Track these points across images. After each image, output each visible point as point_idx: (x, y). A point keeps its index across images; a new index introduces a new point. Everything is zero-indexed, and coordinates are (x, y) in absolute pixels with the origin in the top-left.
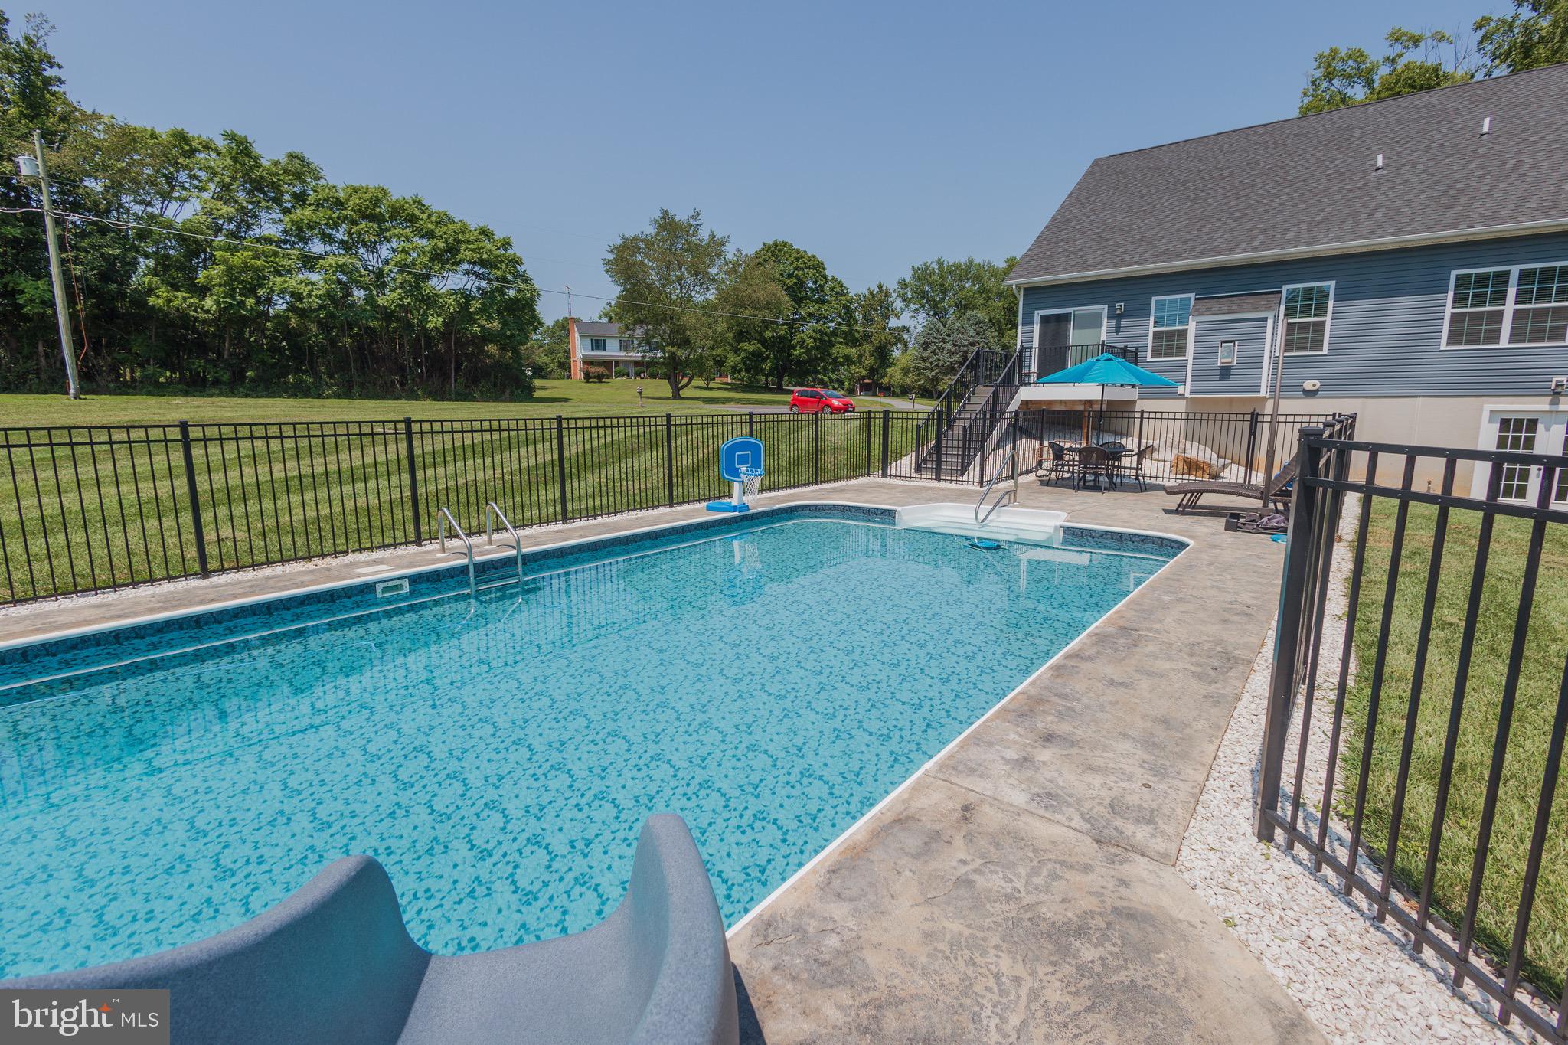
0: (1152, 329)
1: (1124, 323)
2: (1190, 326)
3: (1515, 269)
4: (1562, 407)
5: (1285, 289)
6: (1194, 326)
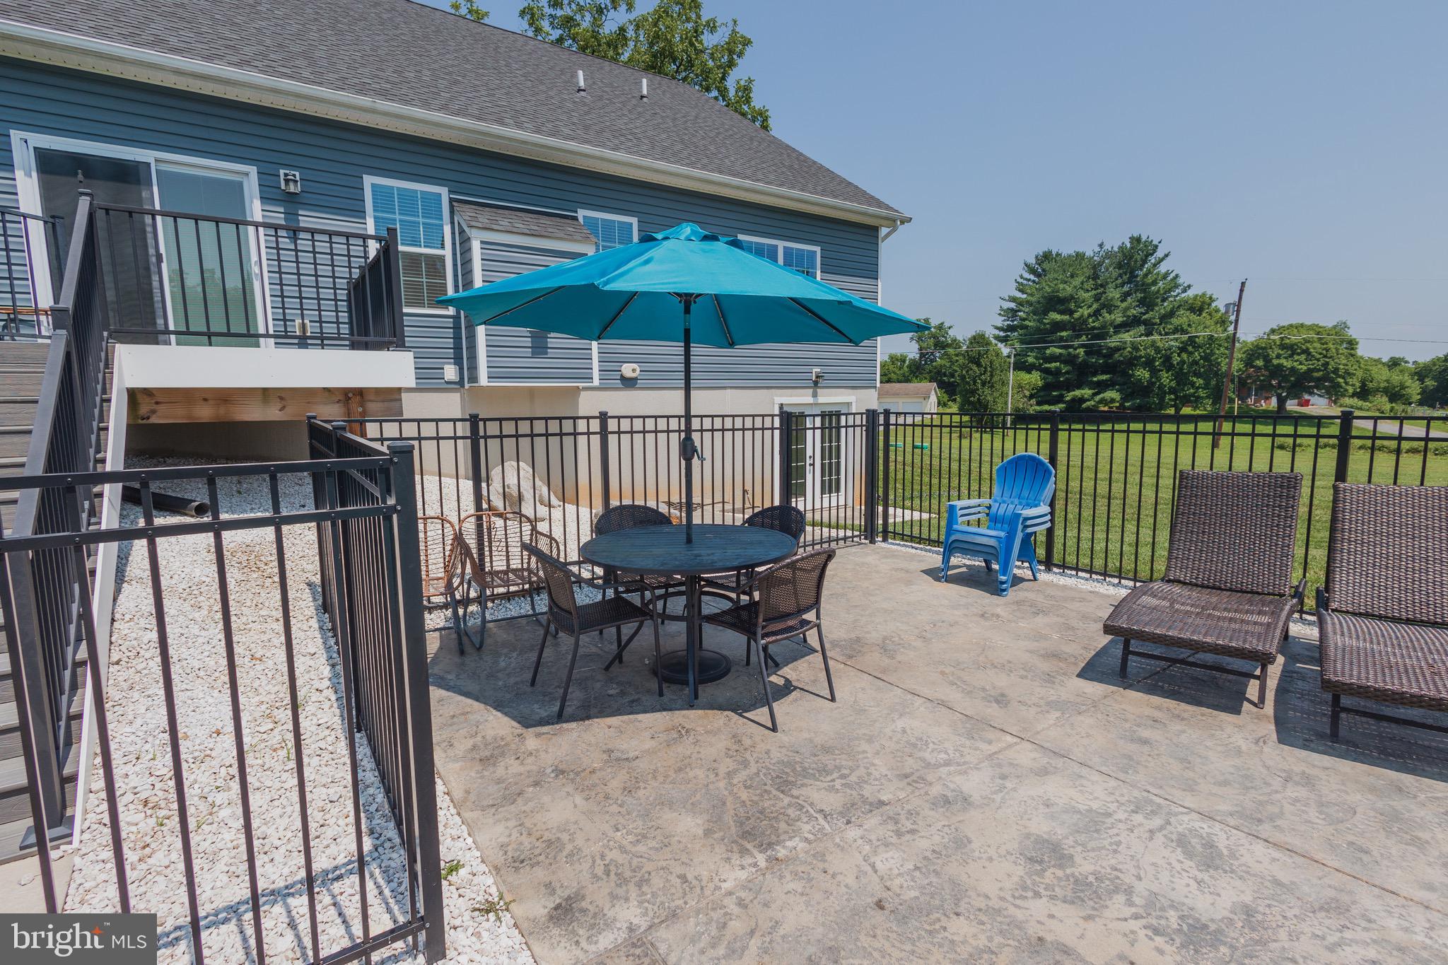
1: (305, 217)
2: (447, 253)
3: (781, 245)
4: (821, 400)
5: (582, 213)
6: (476, 246)
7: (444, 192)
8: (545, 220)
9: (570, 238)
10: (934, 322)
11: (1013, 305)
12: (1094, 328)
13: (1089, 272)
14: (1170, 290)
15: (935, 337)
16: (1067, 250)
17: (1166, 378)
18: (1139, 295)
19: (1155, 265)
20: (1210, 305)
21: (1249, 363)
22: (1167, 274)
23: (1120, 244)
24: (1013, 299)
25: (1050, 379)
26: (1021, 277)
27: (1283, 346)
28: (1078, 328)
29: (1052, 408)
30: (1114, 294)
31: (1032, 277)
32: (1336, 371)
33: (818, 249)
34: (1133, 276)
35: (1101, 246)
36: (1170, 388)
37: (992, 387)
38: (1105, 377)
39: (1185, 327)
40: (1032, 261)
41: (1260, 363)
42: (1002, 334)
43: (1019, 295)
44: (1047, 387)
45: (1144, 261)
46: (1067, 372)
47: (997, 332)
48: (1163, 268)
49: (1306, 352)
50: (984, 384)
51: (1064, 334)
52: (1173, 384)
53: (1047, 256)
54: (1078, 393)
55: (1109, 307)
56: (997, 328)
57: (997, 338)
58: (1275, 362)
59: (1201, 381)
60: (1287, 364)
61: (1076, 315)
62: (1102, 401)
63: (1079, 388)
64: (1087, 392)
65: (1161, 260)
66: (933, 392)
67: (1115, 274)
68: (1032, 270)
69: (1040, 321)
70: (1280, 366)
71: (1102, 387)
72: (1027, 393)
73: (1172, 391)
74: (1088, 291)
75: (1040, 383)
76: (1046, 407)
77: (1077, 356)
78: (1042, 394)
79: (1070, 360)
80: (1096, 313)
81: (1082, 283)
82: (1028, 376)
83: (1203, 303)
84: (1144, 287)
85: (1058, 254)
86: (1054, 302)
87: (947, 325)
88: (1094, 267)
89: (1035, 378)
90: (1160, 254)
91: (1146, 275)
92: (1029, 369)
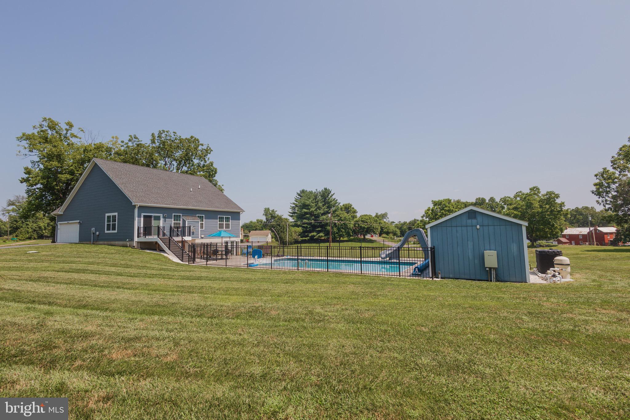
0: (173, 222)
1: (166, 220)
2: (181, 222)
3: (224, 216)
4: (231, 240)
5: (197, 215)
6: (187, 222)
7: (181, 215)
8: (194, 217)
9: (197, 220)
10: (271, 209)
11: (294, 205)
12: (316, 214)
13: (313, 197)
14: (335, 204)
15: (271, 214)
16: (309, 190)
17: (335, 230)
18: (327, 205)
19: (331, 197)
20: (351, 207)
21: (355, 226)
22: (334, 199)
23: (322, 190)
24: (294, 204)
25: (305, 229)
26: (296, 197)
27: (362, 221)
28: (311, 214)
29: (306, 238)
30: (320, 204)
31: (299, 197)
32: (373, 227)
33: (230, 217)
34: (325, 199)
35: (316, 190)
36: (336, 232)
37: (284, 233)
38: (319, 229)
39: (339, 215)
40: (299, 192)
41: (357, 225)
42: (291, 214)
43: (295, 202)
44: (304, 232)
45: (328, 195)
46: (310, 228)
47: (290, 214)
48: (333, 197)
49: (367, 222)
50: (281, 232)
51: (308, 216)
52: (337, 231)
53: (303, 191)
54: (312, 234)
55: (319, 208)
56: (290, 213)
57: (290, 216)
58: (360, 225)
59: (344, 230)
60: (363, 226)
61: (311, 210)
62: (319, 236)
63: (313, 232)
64: (315, 234)
65: (332, 195)
66: (270, 234)
67: (320, 199)
68: (299, 195)
69: (301, 211)
70: (361, 226)
71: (319, 232)
72: (298, 234)
73: (337, 233)
74: (314, 203)
75: (301, 231)
76: (304, 238)
77: (312, 223)
78: (302, 234)
79: (310, 224)
80: (316, 210)
81: (312, 201)
82: (298, 228)
83: (349, 206)
84: (329, 203)
85: (306, 191)
86: (305, 206)
87: (275, 210)
88: (315, 196)
89: (300, 229)
90: (332, 193)
91: (329, 199)
92: (298, 226)
